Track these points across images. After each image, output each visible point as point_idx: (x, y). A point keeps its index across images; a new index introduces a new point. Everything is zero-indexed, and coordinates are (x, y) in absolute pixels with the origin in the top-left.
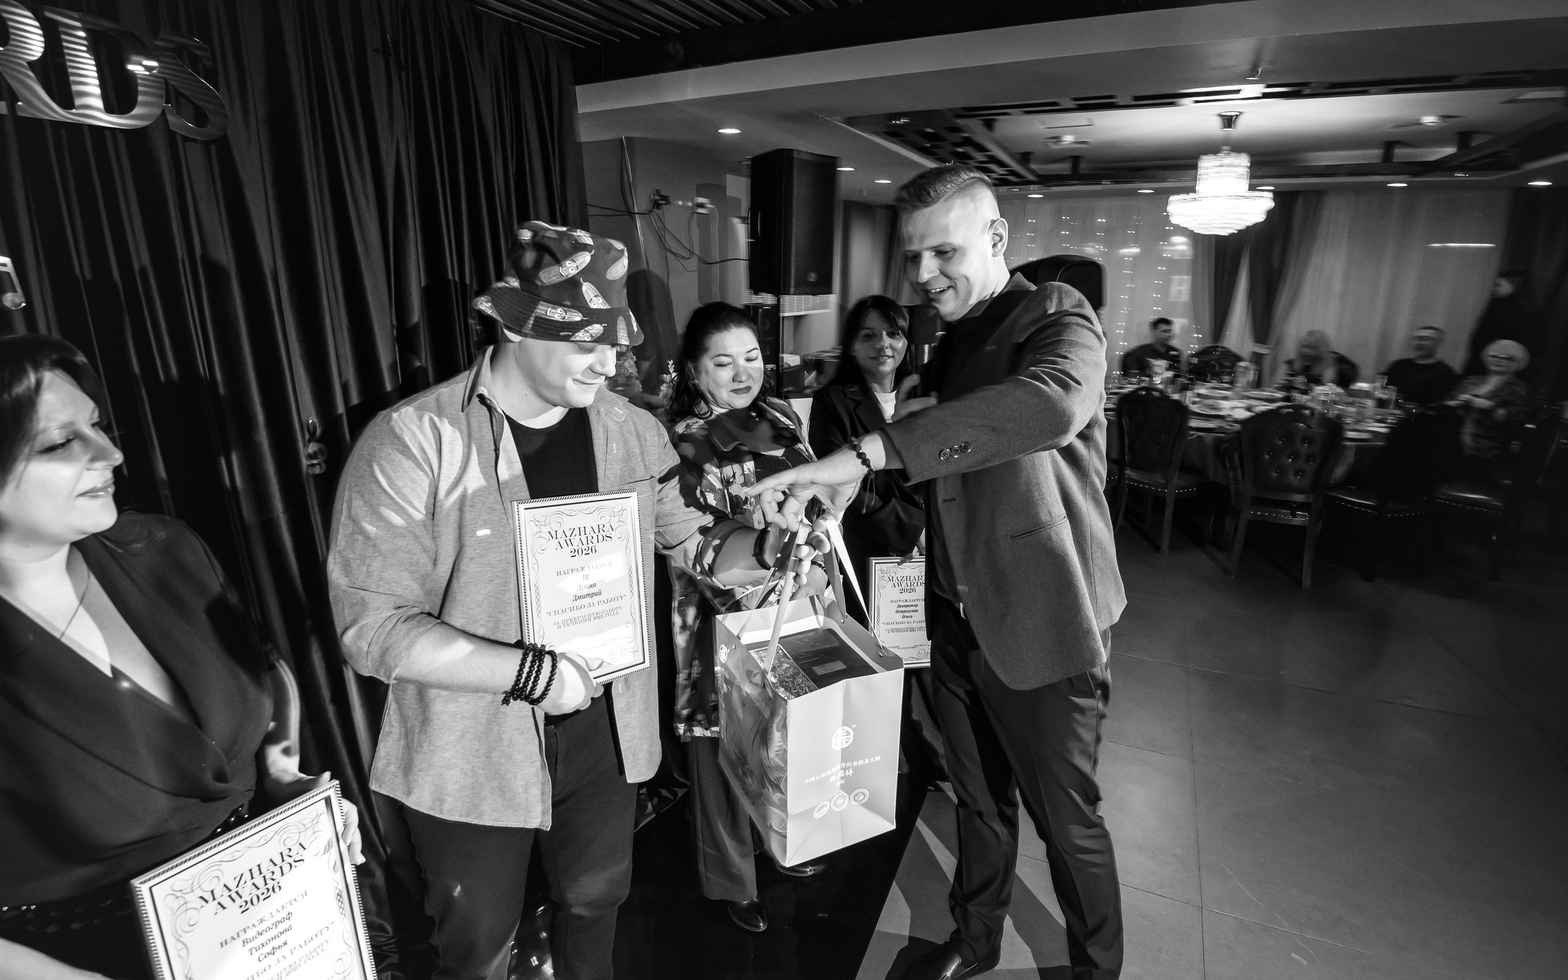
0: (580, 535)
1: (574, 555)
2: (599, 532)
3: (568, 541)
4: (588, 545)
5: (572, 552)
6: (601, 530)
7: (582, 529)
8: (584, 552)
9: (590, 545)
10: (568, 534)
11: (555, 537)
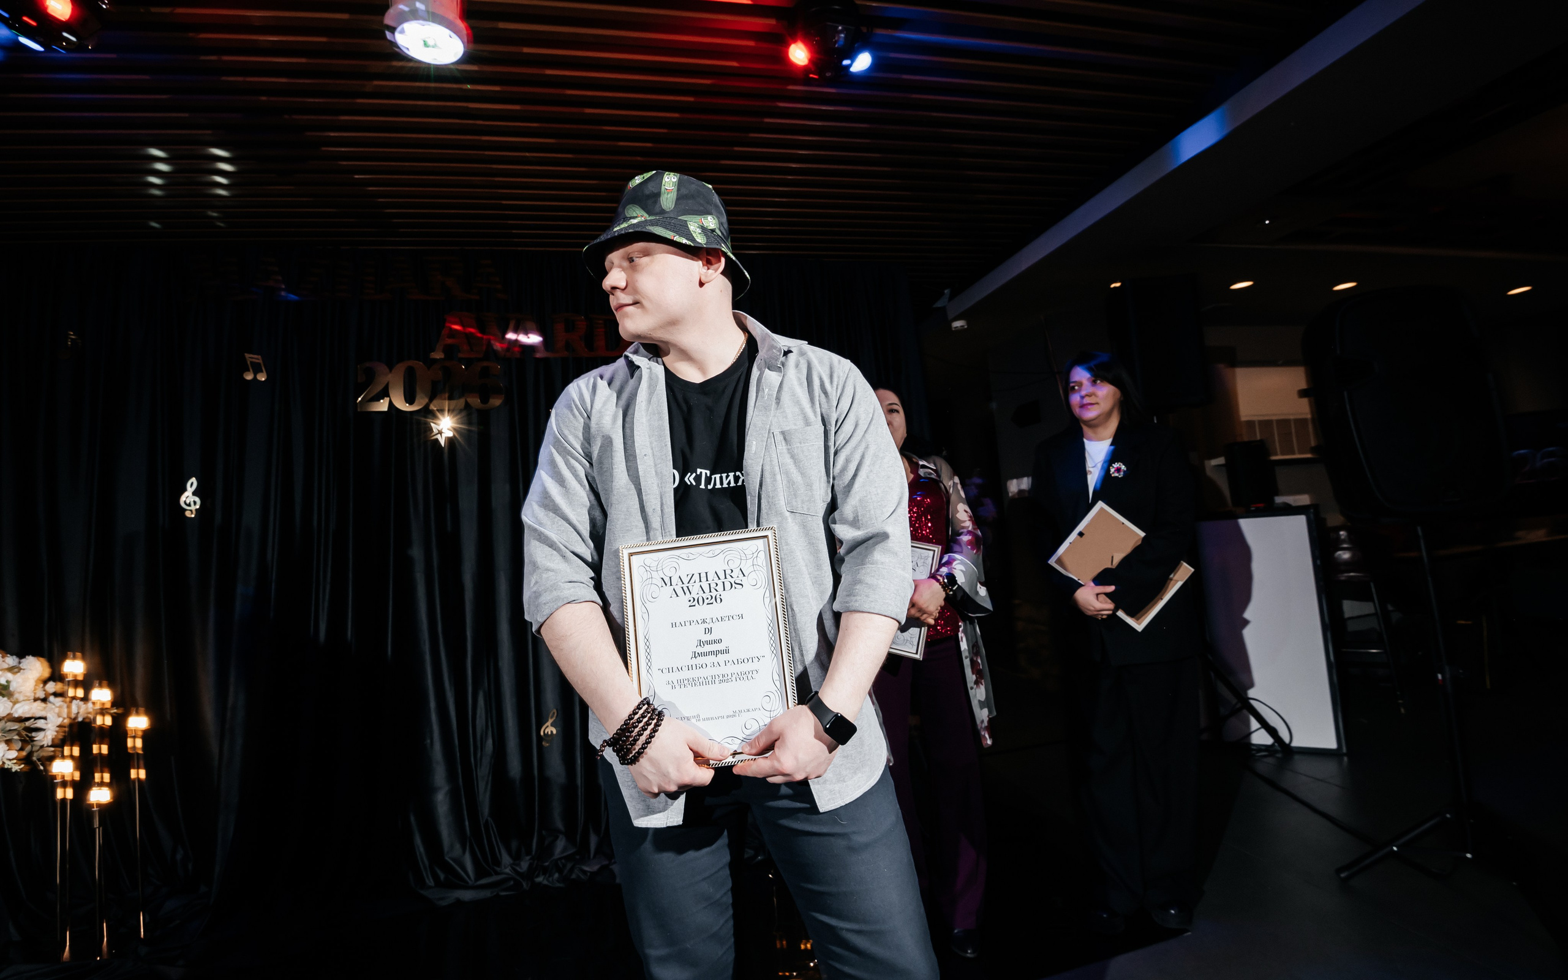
0: (700, 581)
1: (693, 604)
2: (726, 578)
3: (686, 589)
4: (711, 594)
5: (690, 601)
6: (728, 576)
7: (703, 576)
8: (706, 601)
9: (714, 593)
10: (686, 580)
11: (669, 584)
